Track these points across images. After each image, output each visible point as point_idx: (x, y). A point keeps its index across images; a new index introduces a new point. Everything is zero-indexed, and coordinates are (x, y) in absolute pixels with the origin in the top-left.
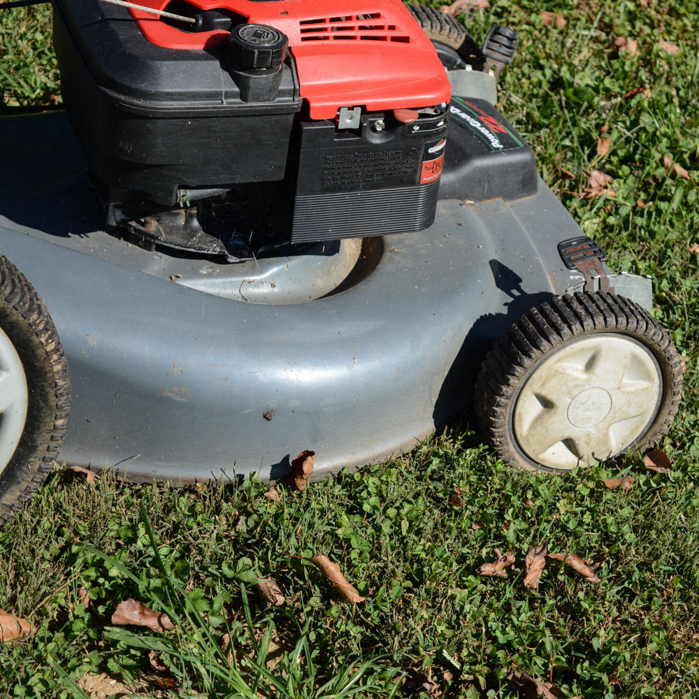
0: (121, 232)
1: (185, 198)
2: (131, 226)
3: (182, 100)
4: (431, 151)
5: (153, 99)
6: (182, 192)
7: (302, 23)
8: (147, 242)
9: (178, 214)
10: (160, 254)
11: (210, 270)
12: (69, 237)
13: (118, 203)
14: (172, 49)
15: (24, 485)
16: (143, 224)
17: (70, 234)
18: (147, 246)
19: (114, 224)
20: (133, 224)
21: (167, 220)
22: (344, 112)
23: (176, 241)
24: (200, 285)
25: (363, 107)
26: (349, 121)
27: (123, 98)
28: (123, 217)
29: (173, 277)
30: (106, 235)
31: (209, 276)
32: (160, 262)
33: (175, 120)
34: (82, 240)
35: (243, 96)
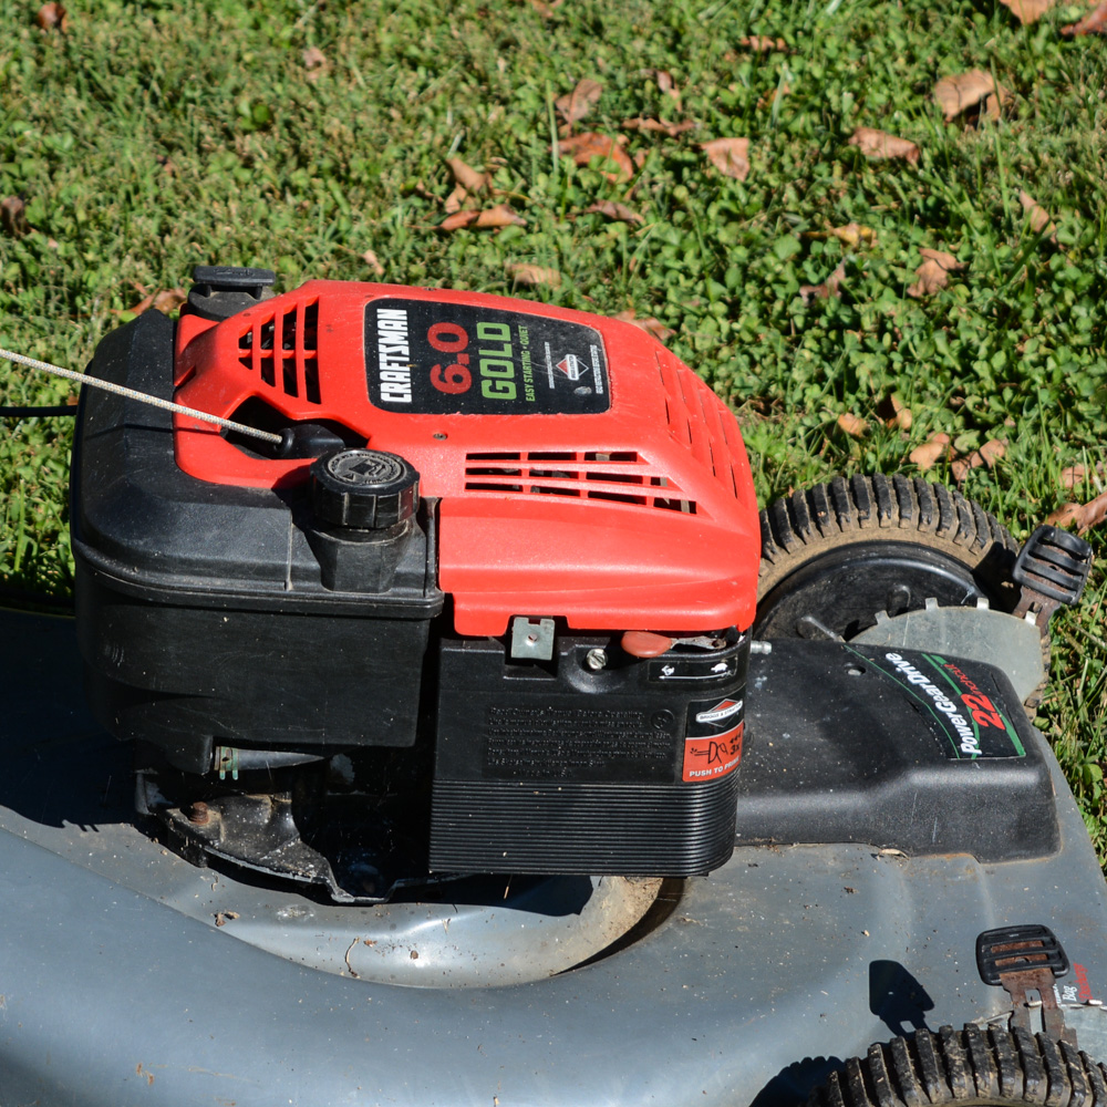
0: (155, 828)
1: (229, 763)
2: (169, 816)
3: (210, 575)
4: (702, 718)
5: (156, 570)
6: (224, 752)
7: (470, 457)
8: (194, 849)
9: (258, 803)
10: (214, 873)
11: (297, 913)
12: (62, 826)
13: (151, 771)
14: (214, 484)
16: (191, 814)
17: (65, 822)
18: (193, 856)
19: (146, 812)
20: (175, 813)
22: (520, 626)
23: (244, 850)
25: (561, 623)
26: (531, 643)
27: (106, 562)
28: (160, 799)
29: (220, 916)
30: (134, 831)
31: (292, 922)
32: (214, 884)
33: (199, 613)
34: (83, 834)
35: (326, 578)
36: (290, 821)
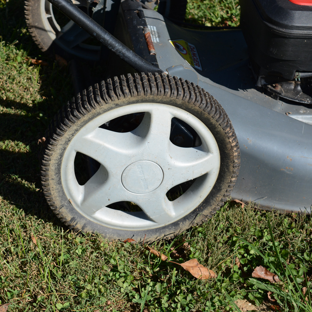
0: (263, 90)
1: (298, 76)
2: (268, 87)
3: (304, 30)
5: (290, 29)
6: (297, 74)
8: (276, 96)
9: (291, 83)
10: (281, 101)
11: (304, 111)
12: (239, 90)
13: (263, 76)
14: (300, 5)
15: (213, 207)
16: (274, 87)
17: (239, 89)
18: (275, 97)
19: (260, 86)
20: (270, 86)
21: (286, 86)
23: (289, 96)
24: (299, 118)
27: (275, 27)
28: (265, 83)
29: (287, 113)
30: (256, 91)
31: (304, 114)
32: (281, 105)
33: (299, 39)
34: (244, 92)
36: (299, 88)
